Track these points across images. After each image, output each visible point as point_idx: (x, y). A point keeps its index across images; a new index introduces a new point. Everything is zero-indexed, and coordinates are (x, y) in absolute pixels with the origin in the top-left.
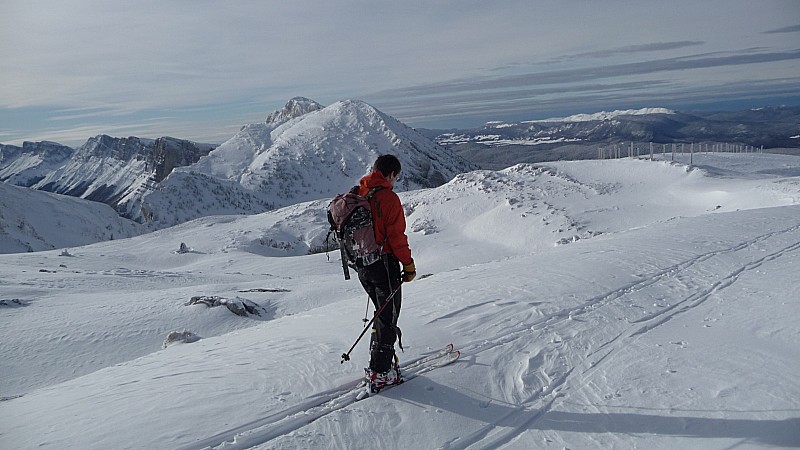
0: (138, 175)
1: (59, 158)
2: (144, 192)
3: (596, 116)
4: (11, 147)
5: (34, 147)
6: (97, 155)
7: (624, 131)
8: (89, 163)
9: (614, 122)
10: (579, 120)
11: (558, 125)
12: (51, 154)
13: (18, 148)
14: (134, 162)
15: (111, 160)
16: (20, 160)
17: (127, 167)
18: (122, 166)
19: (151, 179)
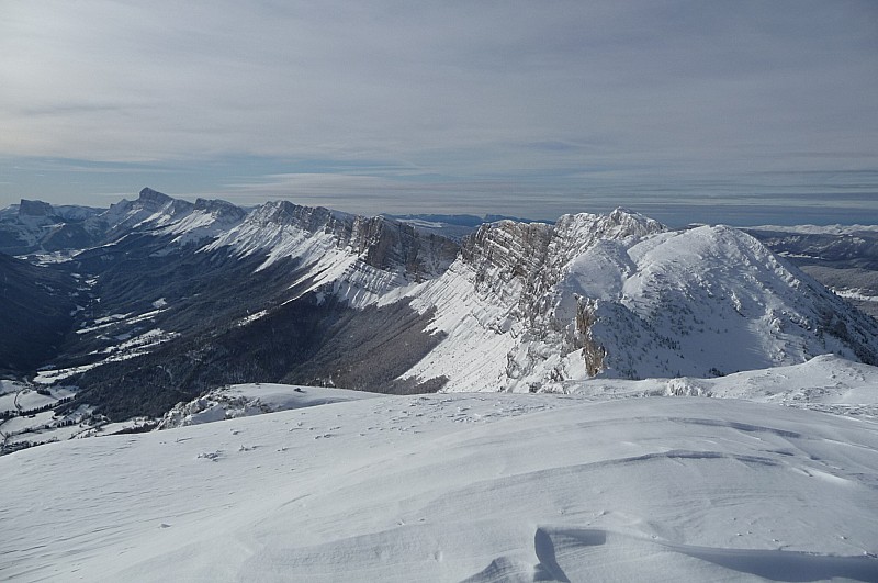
0: (327, 249)
1: (231, 219)
2: (353, 272)
3: (827, 230)
4: (183, 202)
5: (207, 205)
6: (276, 221)
7: (869, 251)
8: (267, 229)
9: (856, 240)
10: (805, 231)
11: (783, 235)
12: (224, 214)
13: (189, 204)
14: (321, 235)
15: (290, 228)
16: (191, 216)
17: (313, 239)
18: (307, 237)
19: (360, 259)
